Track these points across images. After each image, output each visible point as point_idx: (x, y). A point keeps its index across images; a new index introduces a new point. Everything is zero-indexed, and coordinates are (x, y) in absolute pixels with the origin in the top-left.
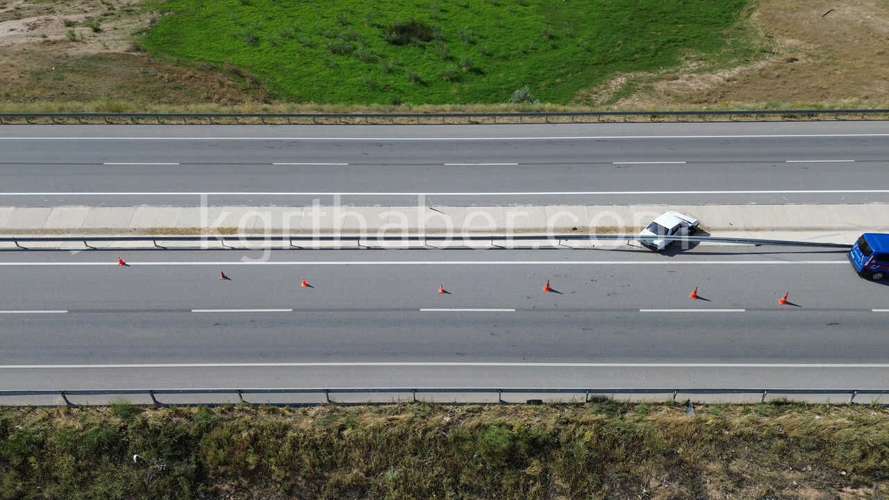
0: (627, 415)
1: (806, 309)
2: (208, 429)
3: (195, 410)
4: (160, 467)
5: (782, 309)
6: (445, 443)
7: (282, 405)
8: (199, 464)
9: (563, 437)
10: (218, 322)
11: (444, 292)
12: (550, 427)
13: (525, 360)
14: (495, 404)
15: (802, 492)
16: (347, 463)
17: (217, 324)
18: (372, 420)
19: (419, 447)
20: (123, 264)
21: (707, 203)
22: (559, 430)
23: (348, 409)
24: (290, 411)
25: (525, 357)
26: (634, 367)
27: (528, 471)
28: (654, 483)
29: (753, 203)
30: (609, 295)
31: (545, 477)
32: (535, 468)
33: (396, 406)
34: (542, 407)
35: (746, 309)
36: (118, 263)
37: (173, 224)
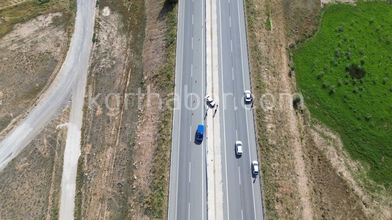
2: (173, 44)
3: (176, 42)
4: (170, 41)
8: (170, 45)
37: (213, 30)
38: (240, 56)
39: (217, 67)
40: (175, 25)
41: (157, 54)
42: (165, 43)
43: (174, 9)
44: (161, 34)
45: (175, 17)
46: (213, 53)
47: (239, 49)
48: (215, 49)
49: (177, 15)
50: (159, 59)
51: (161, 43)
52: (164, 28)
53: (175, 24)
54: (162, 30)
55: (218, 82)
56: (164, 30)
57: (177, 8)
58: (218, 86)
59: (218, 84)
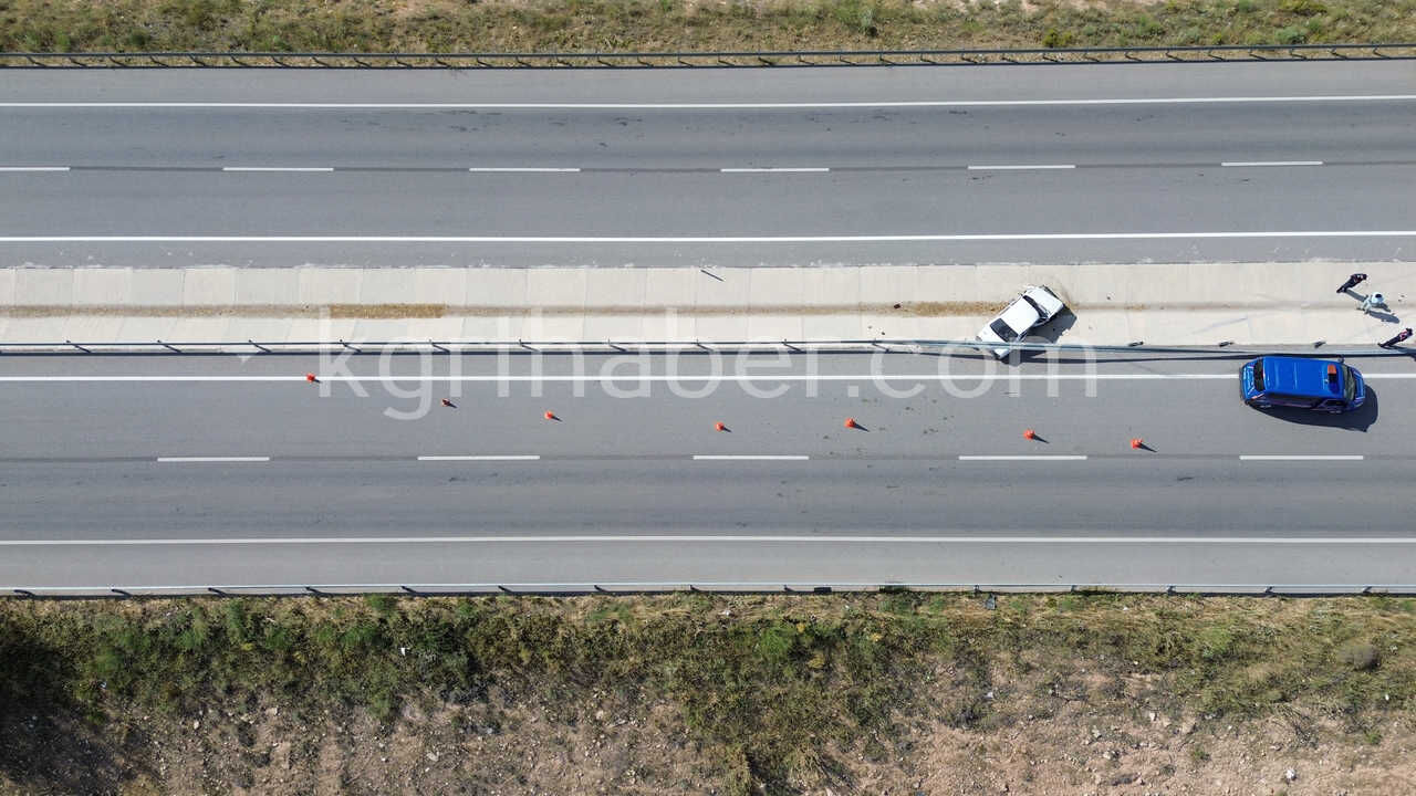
0: (921, 609)
1: (1160, 456)
2: (474, 623)
3: (454, 601)
4: (430, 658)
5: (1133, 456)
6: (725, 636)
7: (548, 594)
8: (470, 655)
9: (850, 631)
10: (455, 476)
11: (722, 428)
12: (838, 622)
13: (815, 532)
14: (779, 593)
15: (1089, 678)
16: (622, 654)
17: (453, 479)
18: (647, 615)
19: (697, 640)
20: (312, 379)
21: (1085, 260)
22: (846, 624)
23: (621, 599)
24: (558, 601)
25: (816, 528)
26: (939, 543)
27: (811, 663)
28: (939, 670)
29: (1149, 260)
30: (925, 432)
31: (828, 668)
32: (817, 661)
33: (671, 597)
34: (830, 597)
35: (1089, 456)
36: (305, 378)
37: (356, 299)
38: (621, 119)
39: (714, 270)
40: (257, 619)
41: (523, 781)
42: (429, 709)
43: (54, 637)
44: (311, 752)
45: (150, 626)
46: (582, 302)
47: (560, 120)
48: (547, 282)
49: (138, 609)
50: (582, 752)
51: (417, 743)
52: (243, 728)
53: (251, 615)
54: (259, 748)
55: (852, 270)
56: (264, 733)
57: (44, 609)
58: (887, 270)
59: (868, 271)
